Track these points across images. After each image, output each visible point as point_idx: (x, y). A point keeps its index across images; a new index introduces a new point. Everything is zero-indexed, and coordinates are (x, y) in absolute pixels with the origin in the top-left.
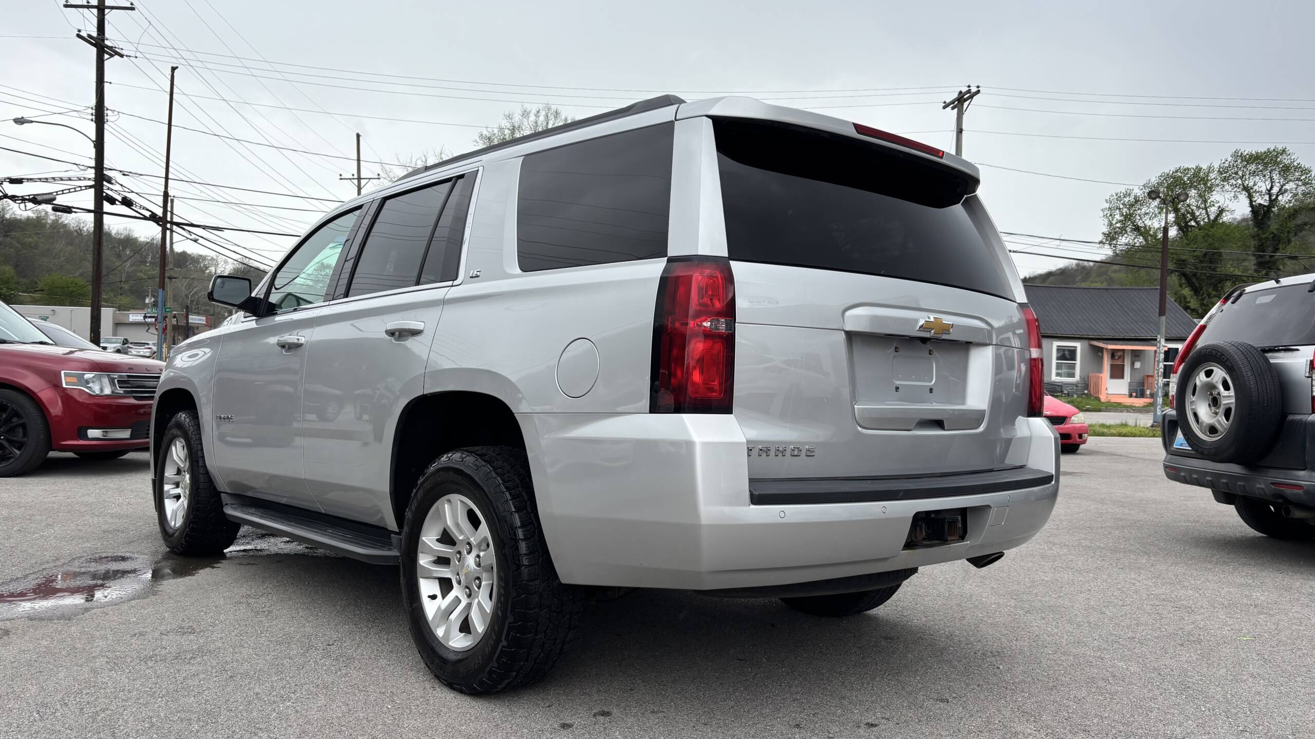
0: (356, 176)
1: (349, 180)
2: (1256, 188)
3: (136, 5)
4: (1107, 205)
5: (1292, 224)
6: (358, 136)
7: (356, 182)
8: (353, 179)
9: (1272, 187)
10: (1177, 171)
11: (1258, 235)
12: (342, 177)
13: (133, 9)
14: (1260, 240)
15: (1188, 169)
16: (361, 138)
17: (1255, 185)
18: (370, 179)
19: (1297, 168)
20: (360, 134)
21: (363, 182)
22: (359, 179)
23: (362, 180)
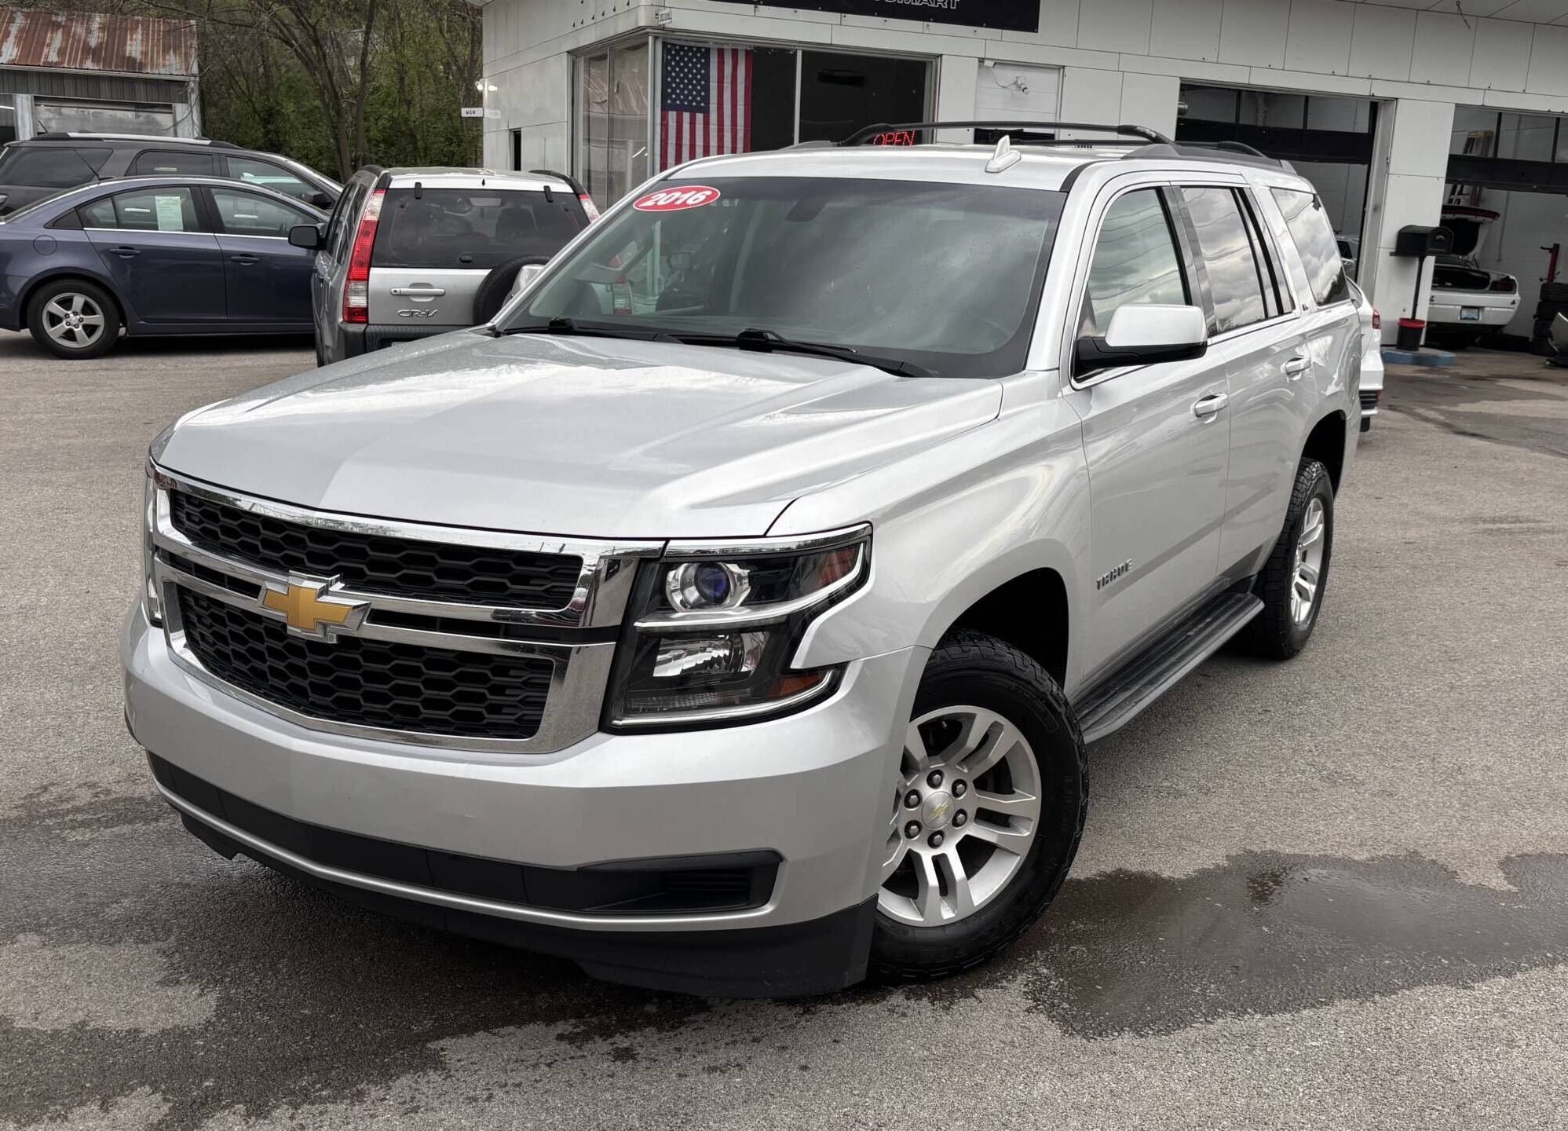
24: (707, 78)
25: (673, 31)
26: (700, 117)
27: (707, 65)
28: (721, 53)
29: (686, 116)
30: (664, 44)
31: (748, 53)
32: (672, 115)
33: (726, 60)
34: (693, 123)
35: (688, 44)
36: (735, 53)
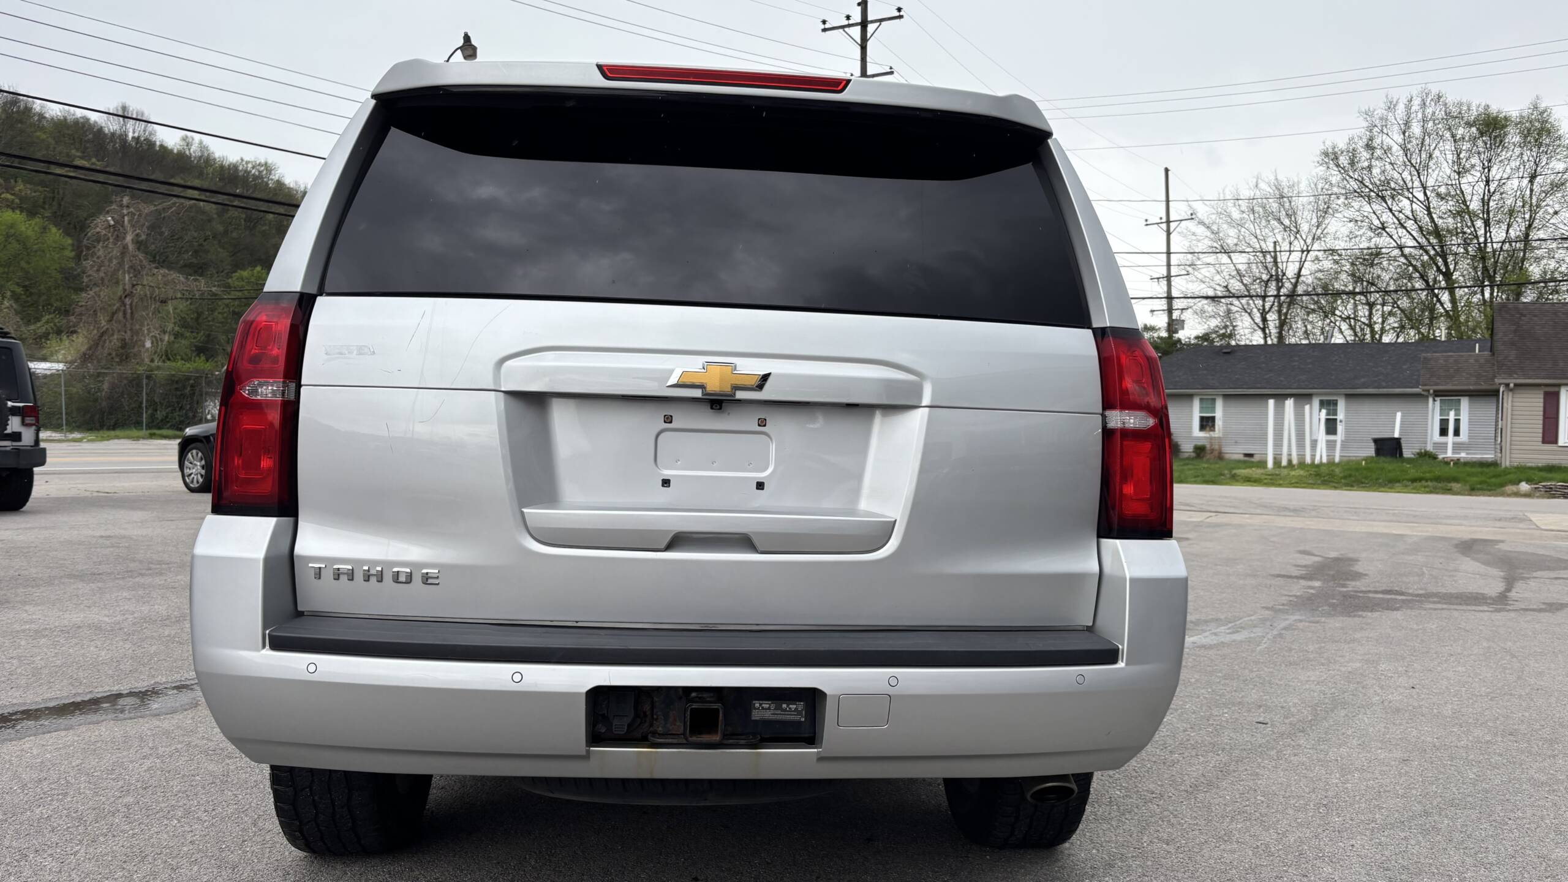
0: (1164, 220)
1: (1156, 225)
3: (895, 69)
6: (1167, 170)
7: (1164, 226)
8: (1162, 223)
12: (1148, 223)
13: (892, 73)
16: (1170, 173)
18: (1181, 220)
20: (1169, 168)
21: (1173, 225)
22: (1168, 222)
23: (1171, 224)
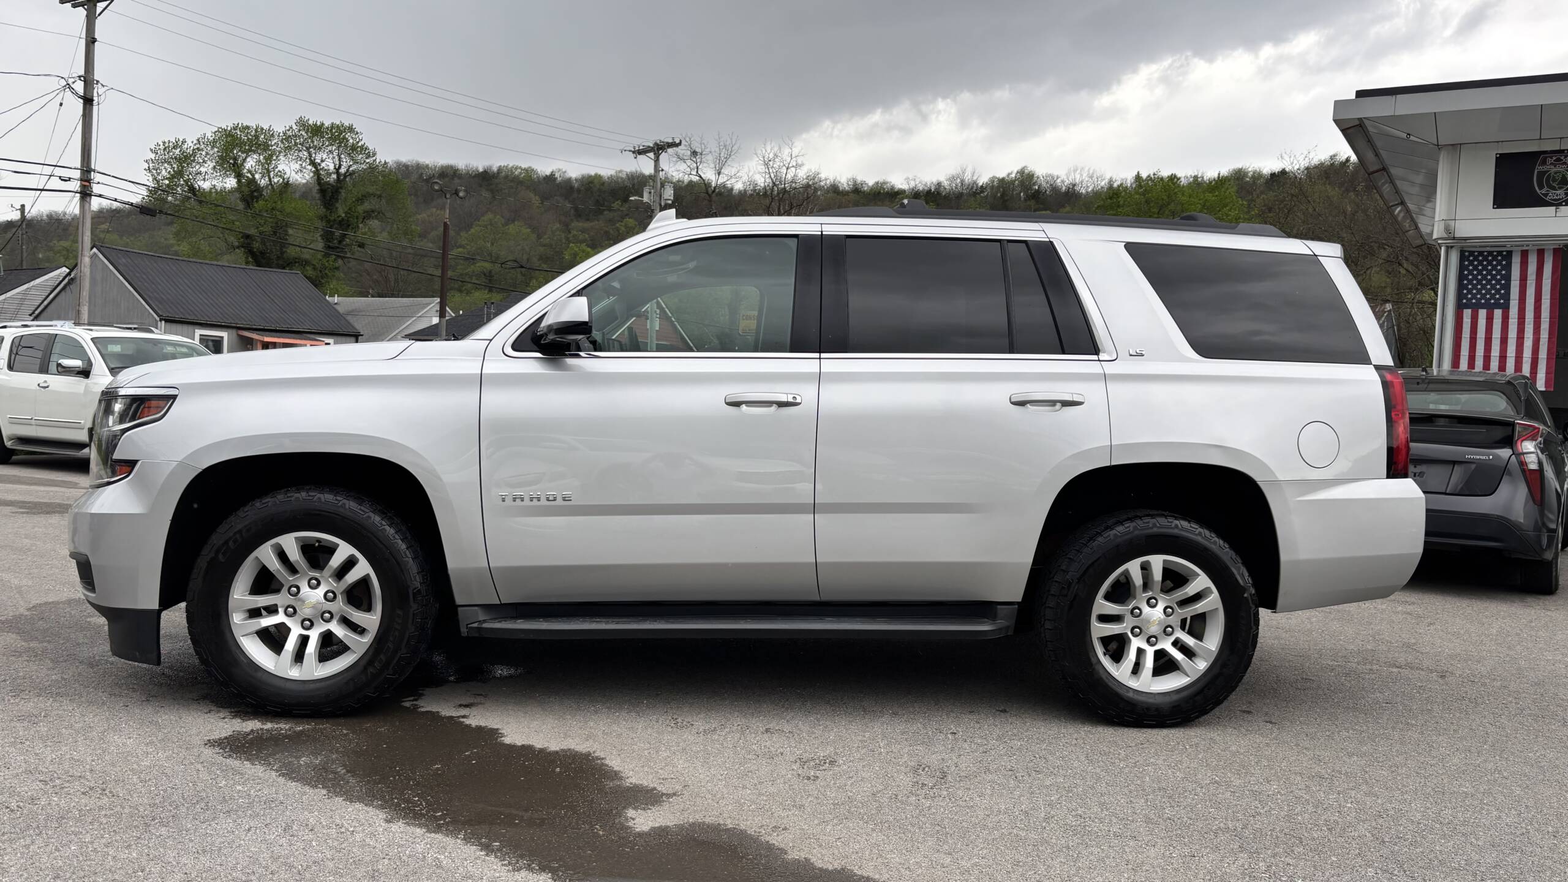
2: (323, 165)
4: (153, 156)
5: (360, 209)
9: (340, 166)
10: (235, 129)
11: (326, 217)
14: (328, 221)
15: (248, 127)
17: (322, 161)
19: (363, 149)
24: (1508, 278)
25: (1466, 239)
26: (1498, 313)
27: (1508, 267)
28: (1525, 255)
29: (1482, 313)
30: (1462, 253)
31: (1556, 251)
32: (1467, 313)
33: (1530, 260)
34: (1490, 319)
35: (1488, 249)
36: (1541, 253)
